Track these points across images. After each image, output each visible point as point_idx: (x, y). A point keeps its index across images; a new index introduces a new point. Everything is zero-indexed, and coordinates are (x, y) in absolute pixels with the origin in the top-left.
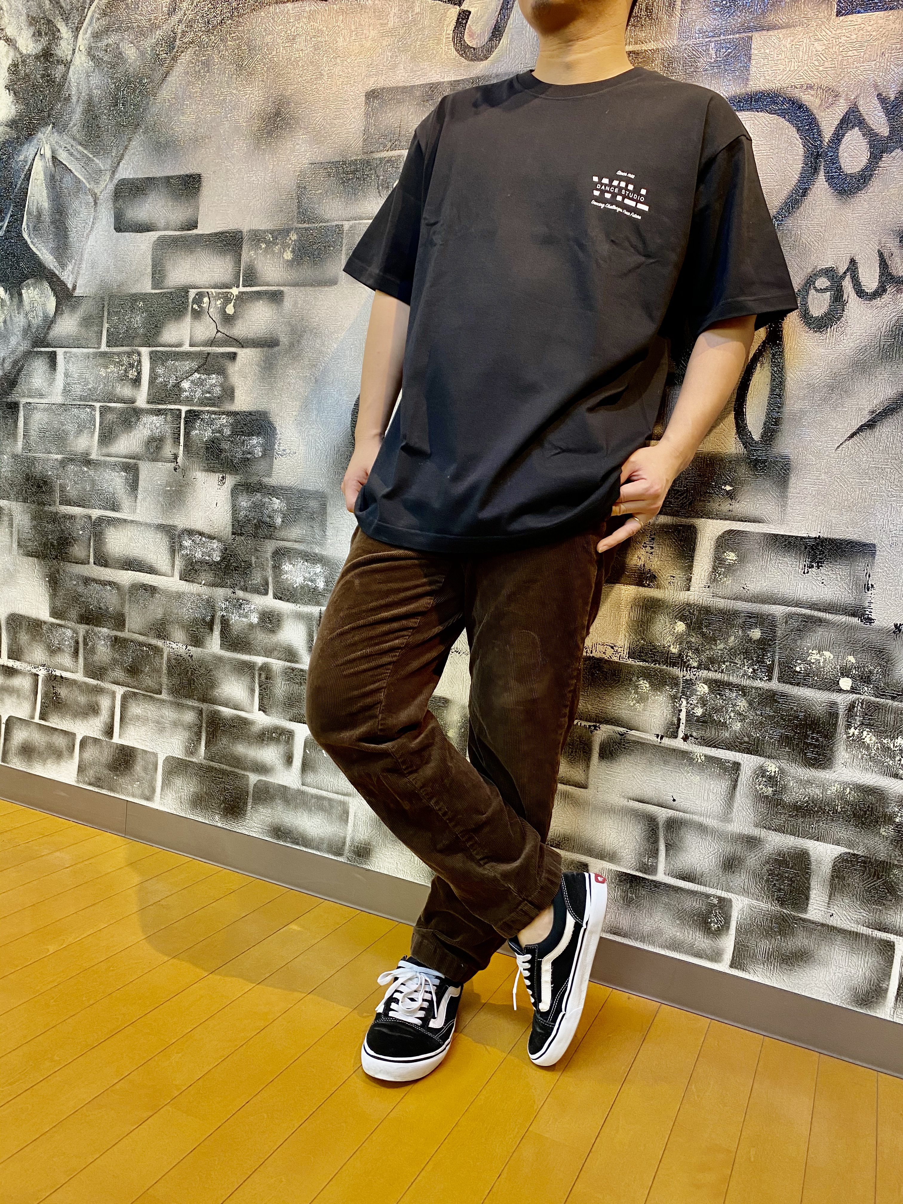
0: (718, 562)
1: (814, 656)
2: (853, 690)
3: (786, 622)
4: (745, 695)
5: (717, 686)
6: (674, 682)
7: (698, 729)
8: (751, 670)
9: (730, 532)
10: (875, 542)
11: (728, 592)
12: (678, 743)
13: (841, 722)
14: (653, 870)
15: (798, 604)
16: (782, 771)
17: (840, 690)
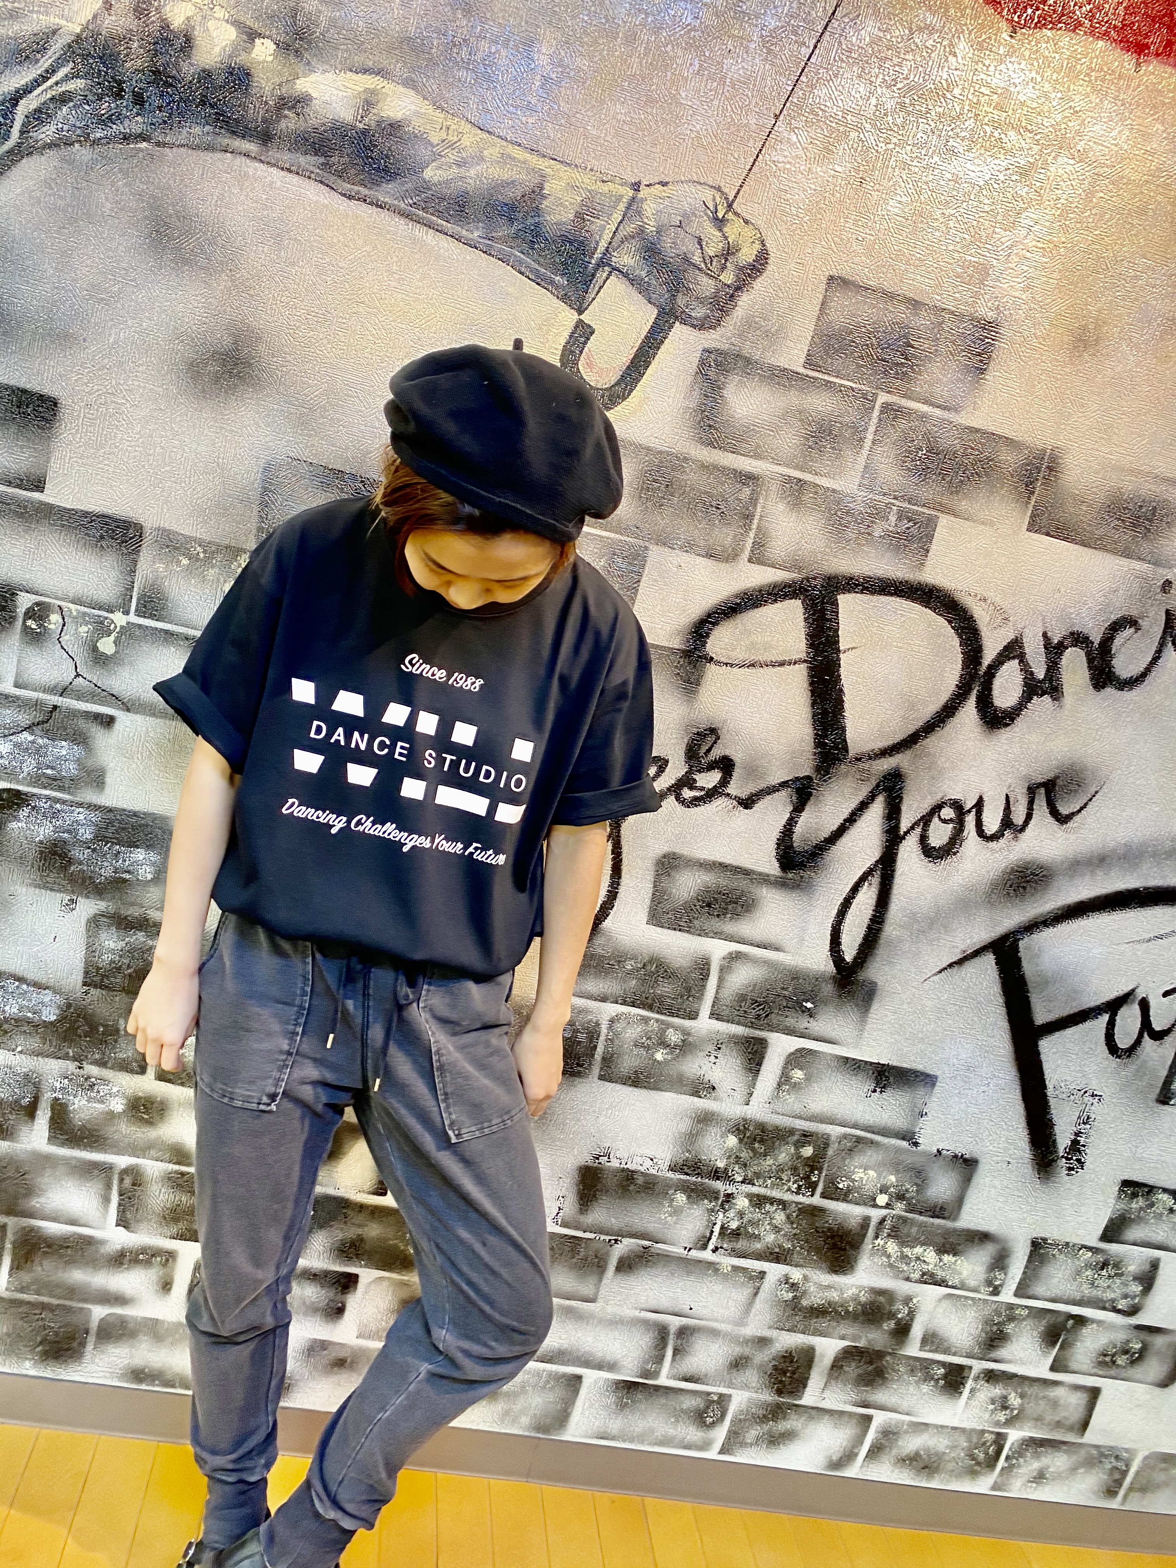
0: (784, 1080)
1: (859, 1175)
2: (888, 1206)
3: (840, 1142)
4: (784, 1209)
5: (759, 1201)
6: (714, 1195)
7: (730, 1241)
8: (796, 1186)
9: (800, 1051)
10: (938, 1073)
11: (787, 1109)
12: (707, 1255)
13: (871, 1233)
14: (656, 1374)
15: (855, 1126)
16: (806, 1278)
17: (875, 1206)
